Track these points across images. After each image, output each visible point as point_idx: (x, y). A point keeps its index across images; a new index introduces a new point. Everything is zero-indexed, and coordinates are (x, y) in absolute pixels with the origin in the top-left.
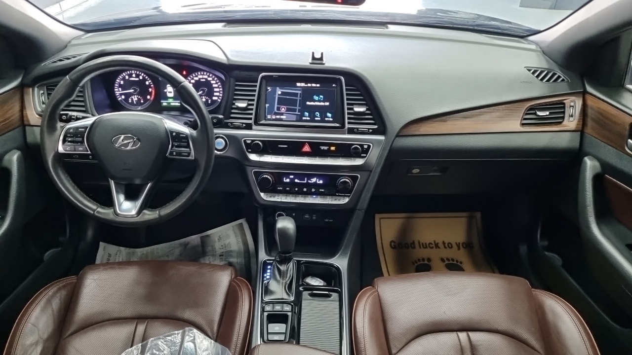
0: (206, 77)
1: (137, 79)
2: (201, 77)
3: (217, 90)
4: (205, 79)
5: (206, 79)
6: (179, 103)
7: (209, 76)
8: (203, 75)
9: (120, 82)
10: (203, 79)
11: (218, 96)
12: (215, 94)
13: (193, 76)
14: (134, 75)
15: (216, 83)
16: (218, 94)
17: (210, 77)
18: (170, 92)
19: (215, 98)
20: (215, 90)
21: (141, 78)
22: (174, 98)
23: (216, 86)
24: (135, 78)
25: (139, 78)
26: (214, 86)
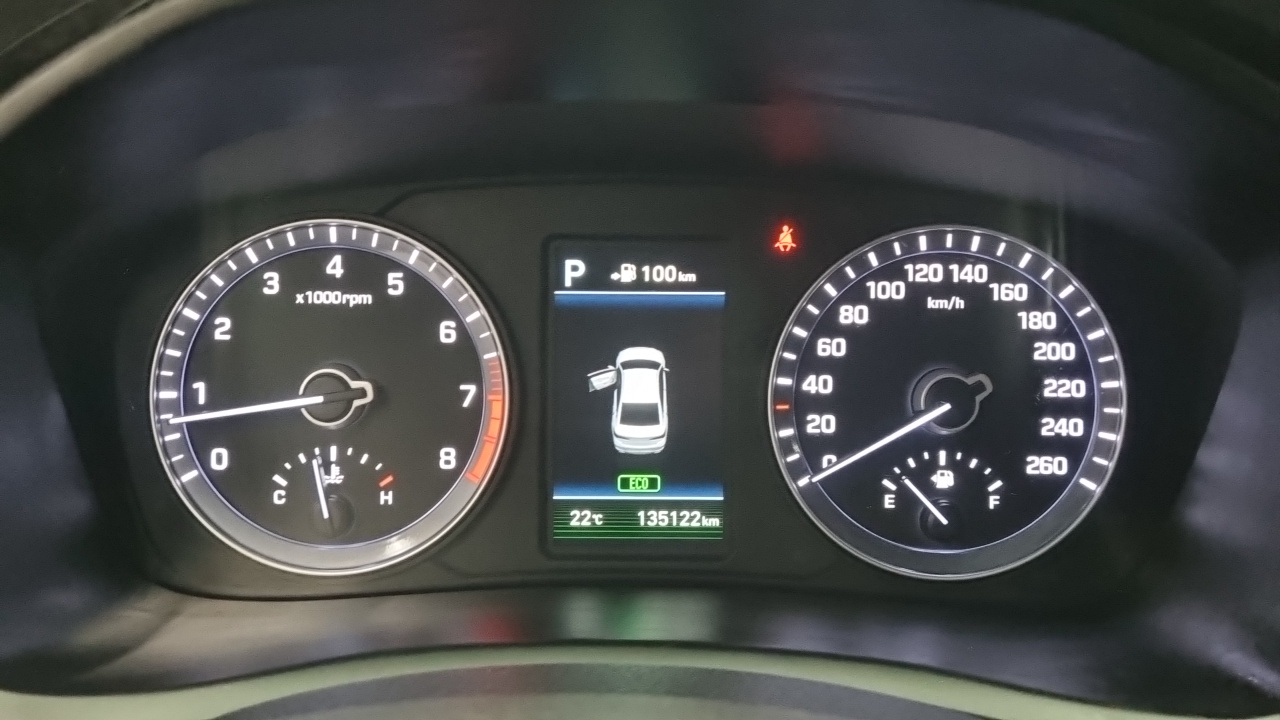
0: (973, 274)
1: (366, 299)
2: (930, 273)
3: (1072, 388)
4: (963, 289)
5: (976, 294)
6: (708, 509)
7: (1002, 273)
8: (946, 259)
9: (207, 326)
10: (946, 289)
11: (1071, 449)
12: (1051, 427)
13: (860, 264)
14: (335, 267)
15: (1064, 332)
16: (1069, 427)
17: (1014, 278)
18: (641, 415)
19: (1041, 465)
20: (1056, 388)
21: (396, 284)
22: (673, 467)
23: (1065, 352)
24: (346, 285)
25: (378, 287)
26: (1044, 352)
